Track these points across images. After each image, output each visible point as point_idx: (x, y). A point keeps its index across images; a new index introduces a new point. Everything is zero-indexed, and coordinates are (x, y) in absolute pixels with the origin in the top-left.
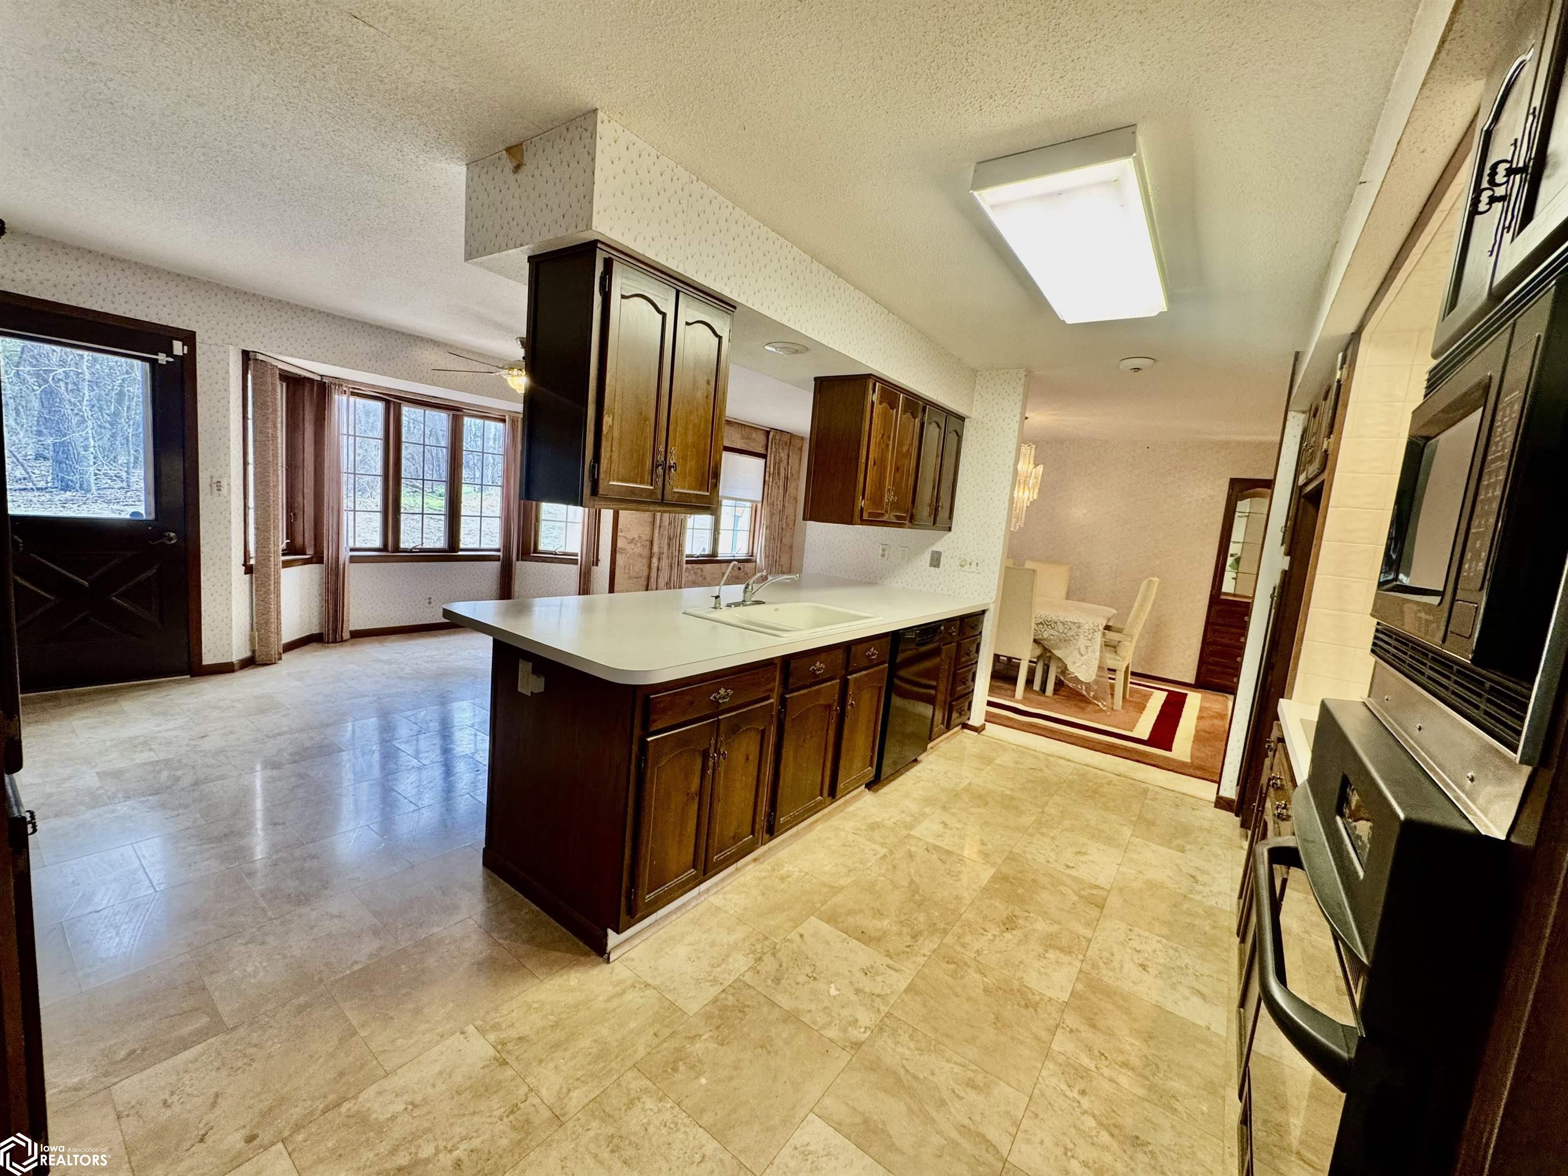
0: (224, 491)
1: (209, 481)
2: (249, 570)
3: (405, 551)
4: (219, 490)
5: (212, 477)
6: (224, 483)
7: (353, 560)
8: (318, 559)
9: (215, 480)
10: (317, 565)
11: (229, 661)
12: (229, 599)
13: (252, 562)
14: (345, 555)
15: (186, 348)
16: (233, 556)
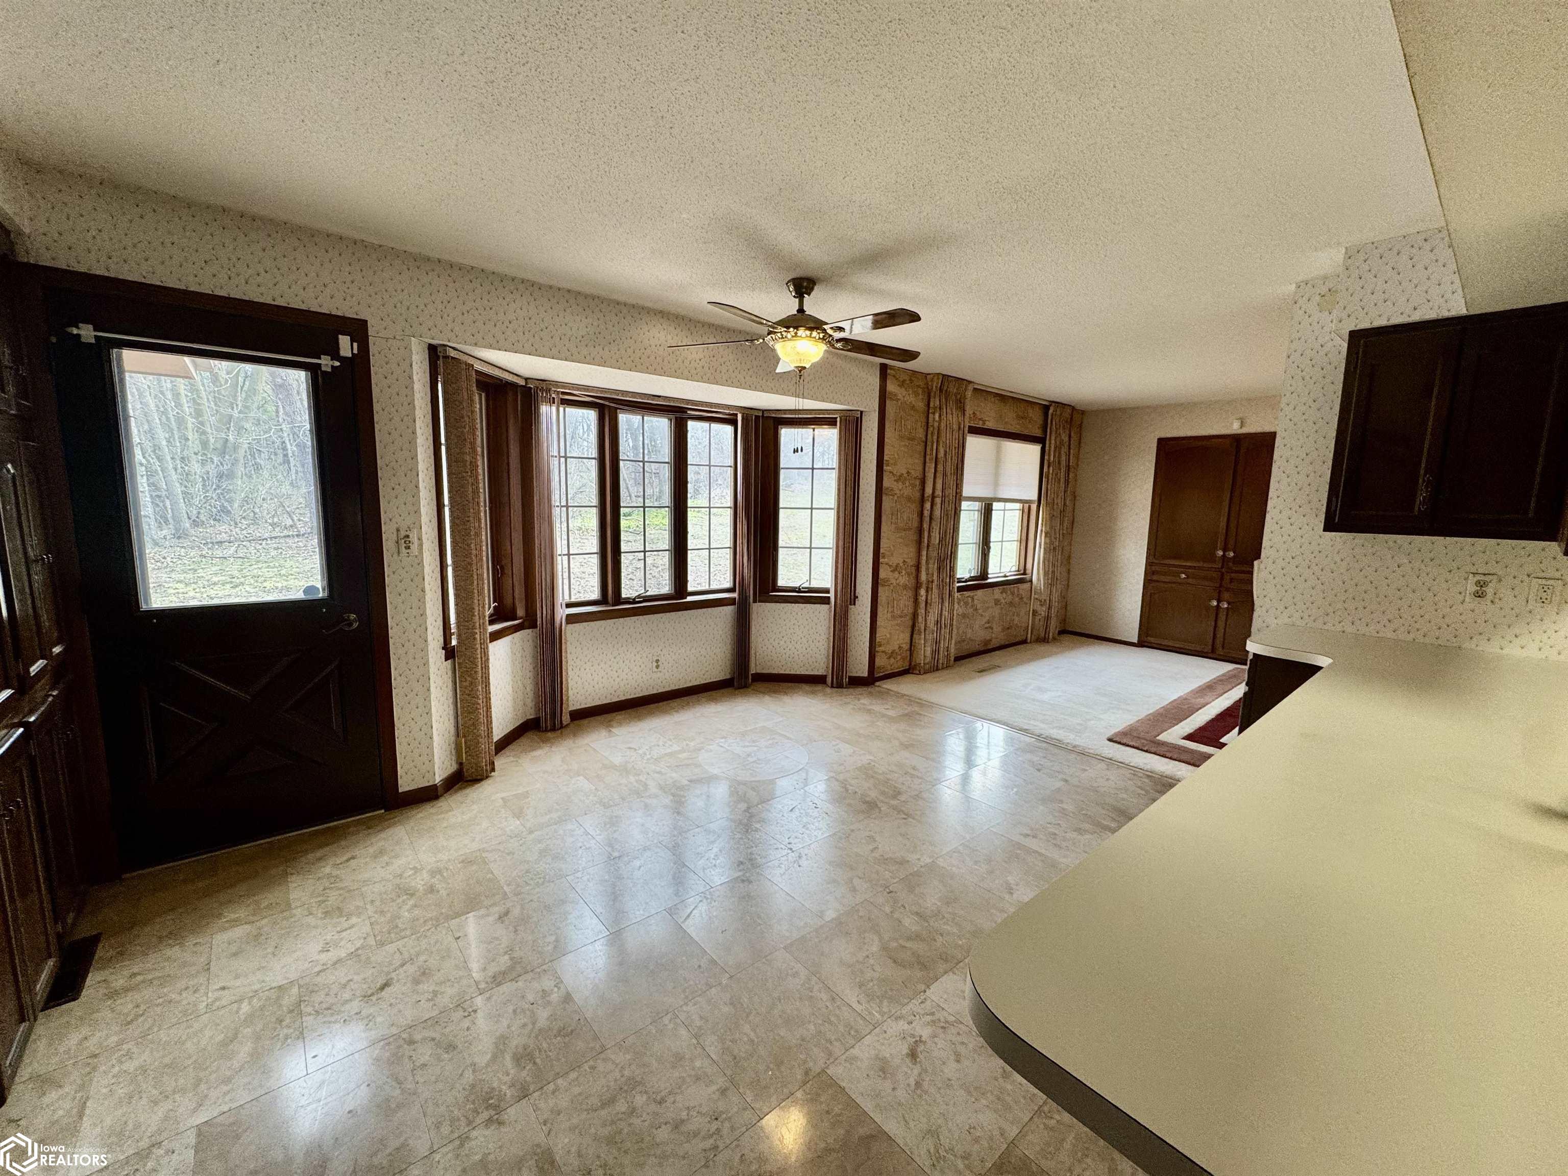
0: (414, 547)
1: (394, 537)
2: (450, 653)
3: (628, 601)
4: (409, 548)
5: (398, 530)
6: (414, 537)
7: (571, 619)
8: (530, 622)
9: (403, 533)
10: (529, 631)
11: (431, 783)
12: (427, 699)
13: (454, 642)
14: (562, 613)
15: (355, 345)
16: (430, 638)
